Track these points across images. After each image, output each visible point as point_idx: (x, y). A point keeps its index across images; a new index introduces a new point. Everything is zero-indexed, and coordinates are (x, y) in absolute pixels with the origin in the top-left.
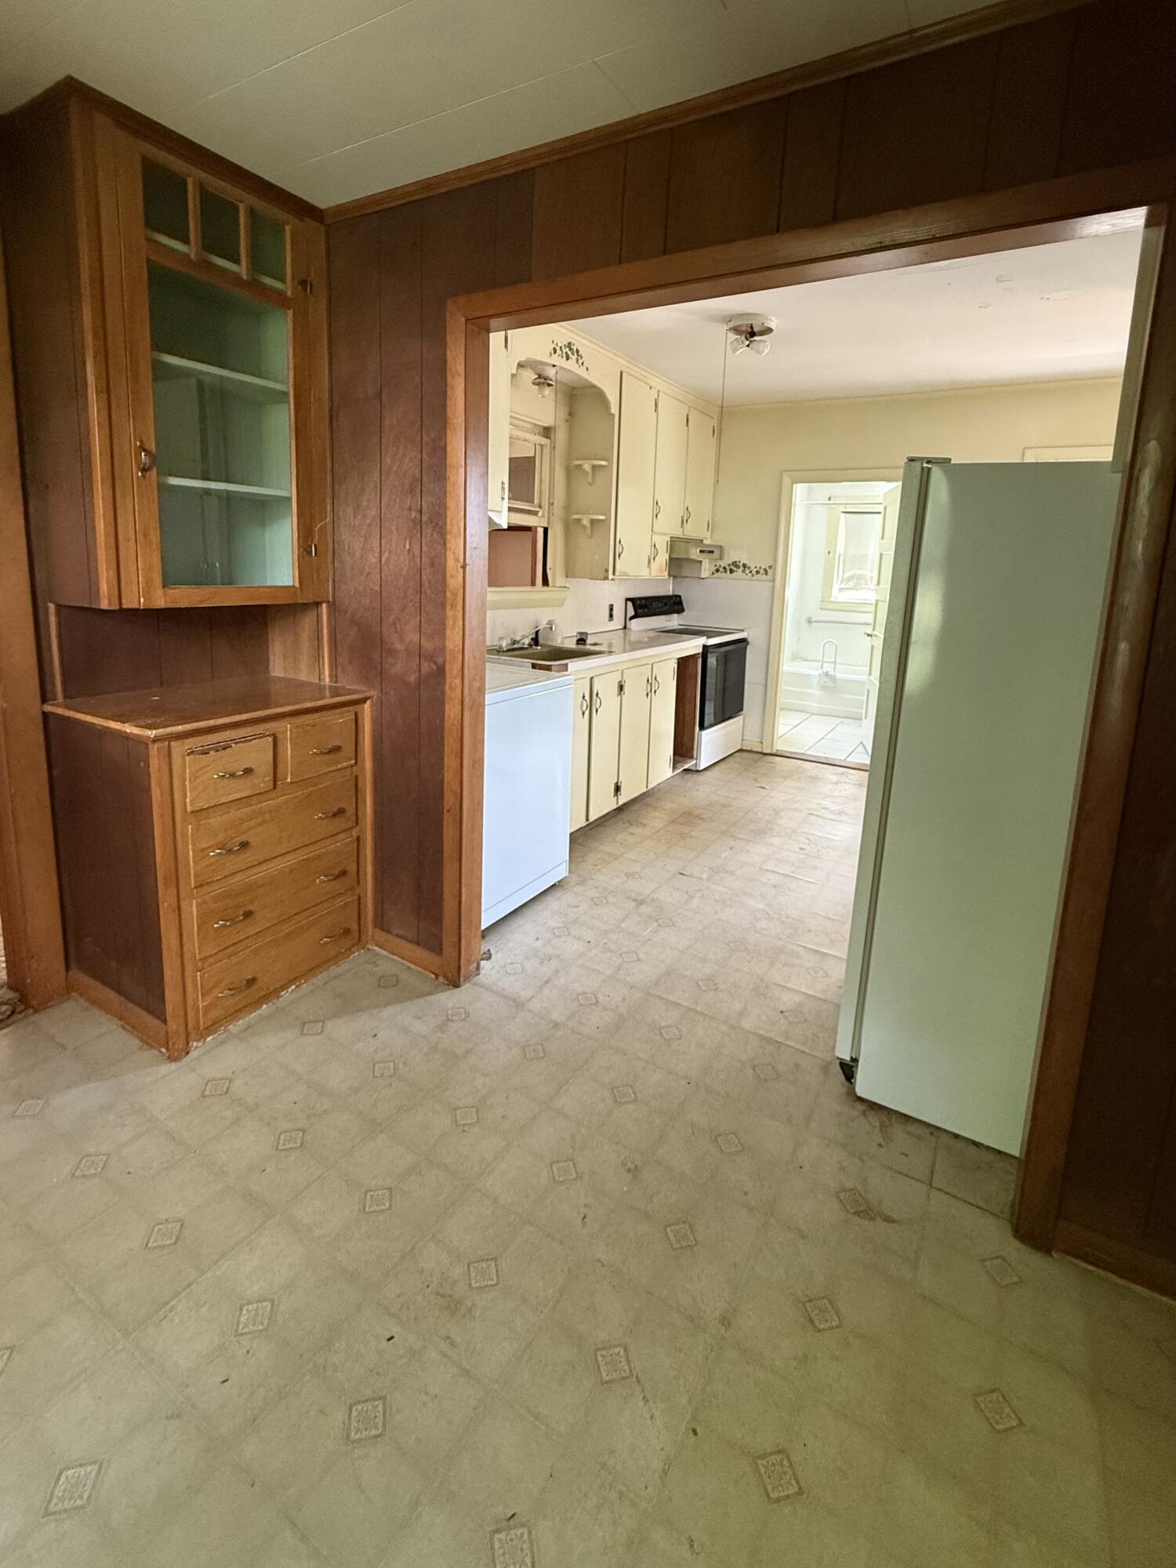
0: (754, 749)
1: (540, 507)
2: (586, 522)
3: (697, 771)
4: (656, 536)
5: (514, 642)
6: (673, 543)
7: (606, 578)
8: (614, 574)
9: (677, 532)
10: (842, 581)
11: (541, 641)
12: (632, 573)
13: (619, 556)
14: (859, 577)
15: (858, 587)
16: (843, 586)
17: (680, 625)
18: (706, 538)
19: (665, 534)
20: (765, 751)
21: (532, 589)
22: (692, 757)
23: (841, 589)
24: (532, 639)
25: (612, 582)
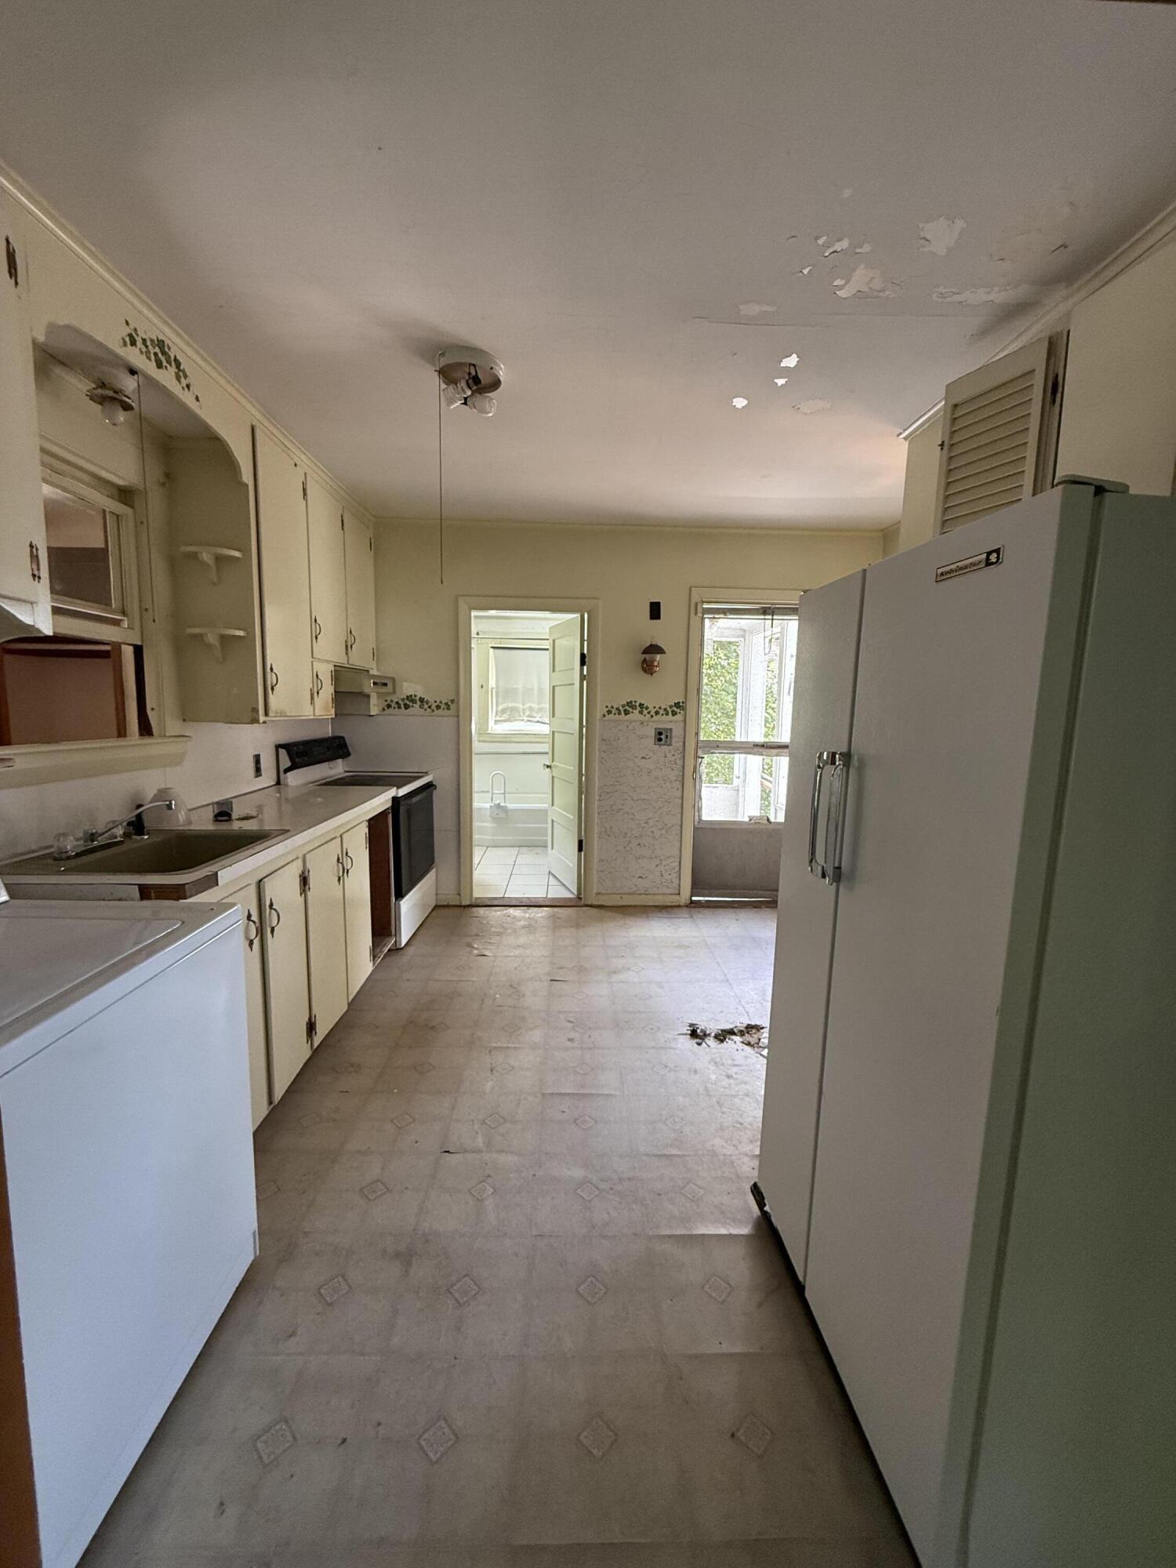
0: (451, 903)
1: (124, 613)
2: (212, 639)
3: (397, 949)
4: (320, 664)
5: (92, 837)
6: (339, 674)
7: (255, 721)
8: (266, 714)
9: (342, 660)
10: (496, 714)
11: (148, 823)
12: (292, 712)
13: (272, 689)
14: (513, 710)
15: (512, 719)
16: (498, 718)
17: (346, 772)
18: (372, 669)
19: (327, 661)
20: (463, 904)
21: (121, 742)
22: (390, 935)
23: (496, 721)
24: (129, 824)
25: (265, 725)
